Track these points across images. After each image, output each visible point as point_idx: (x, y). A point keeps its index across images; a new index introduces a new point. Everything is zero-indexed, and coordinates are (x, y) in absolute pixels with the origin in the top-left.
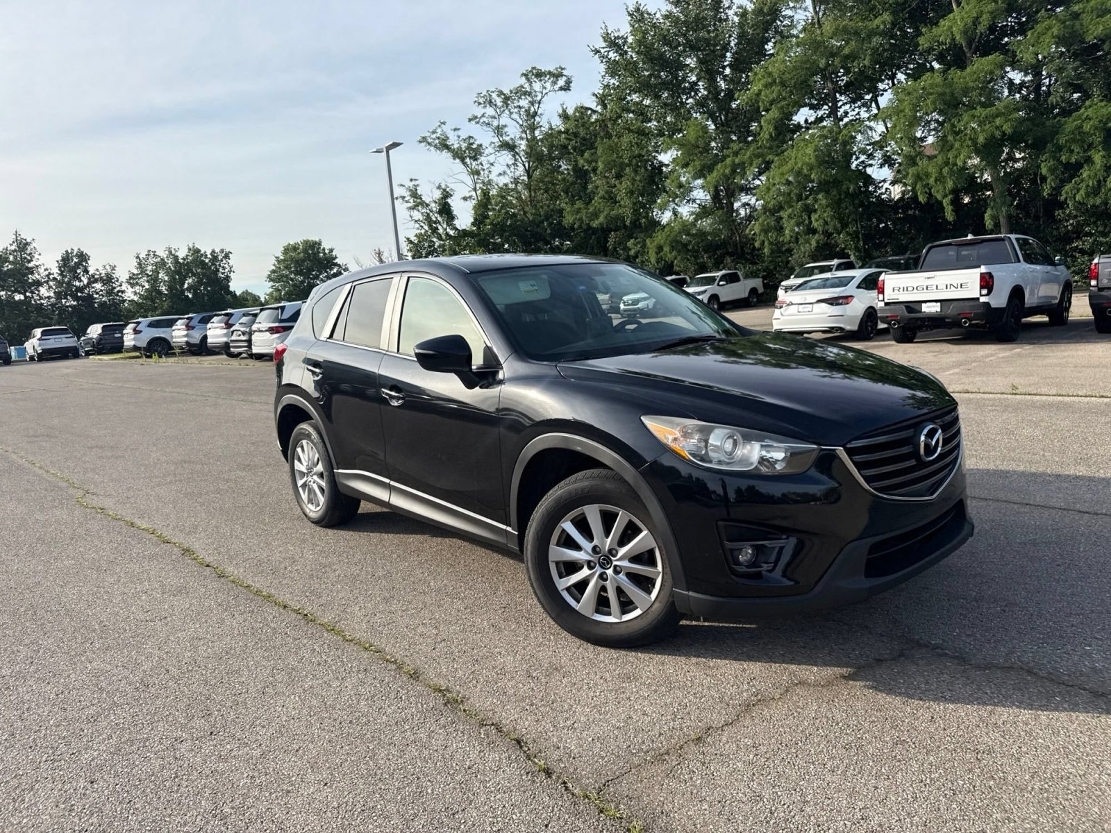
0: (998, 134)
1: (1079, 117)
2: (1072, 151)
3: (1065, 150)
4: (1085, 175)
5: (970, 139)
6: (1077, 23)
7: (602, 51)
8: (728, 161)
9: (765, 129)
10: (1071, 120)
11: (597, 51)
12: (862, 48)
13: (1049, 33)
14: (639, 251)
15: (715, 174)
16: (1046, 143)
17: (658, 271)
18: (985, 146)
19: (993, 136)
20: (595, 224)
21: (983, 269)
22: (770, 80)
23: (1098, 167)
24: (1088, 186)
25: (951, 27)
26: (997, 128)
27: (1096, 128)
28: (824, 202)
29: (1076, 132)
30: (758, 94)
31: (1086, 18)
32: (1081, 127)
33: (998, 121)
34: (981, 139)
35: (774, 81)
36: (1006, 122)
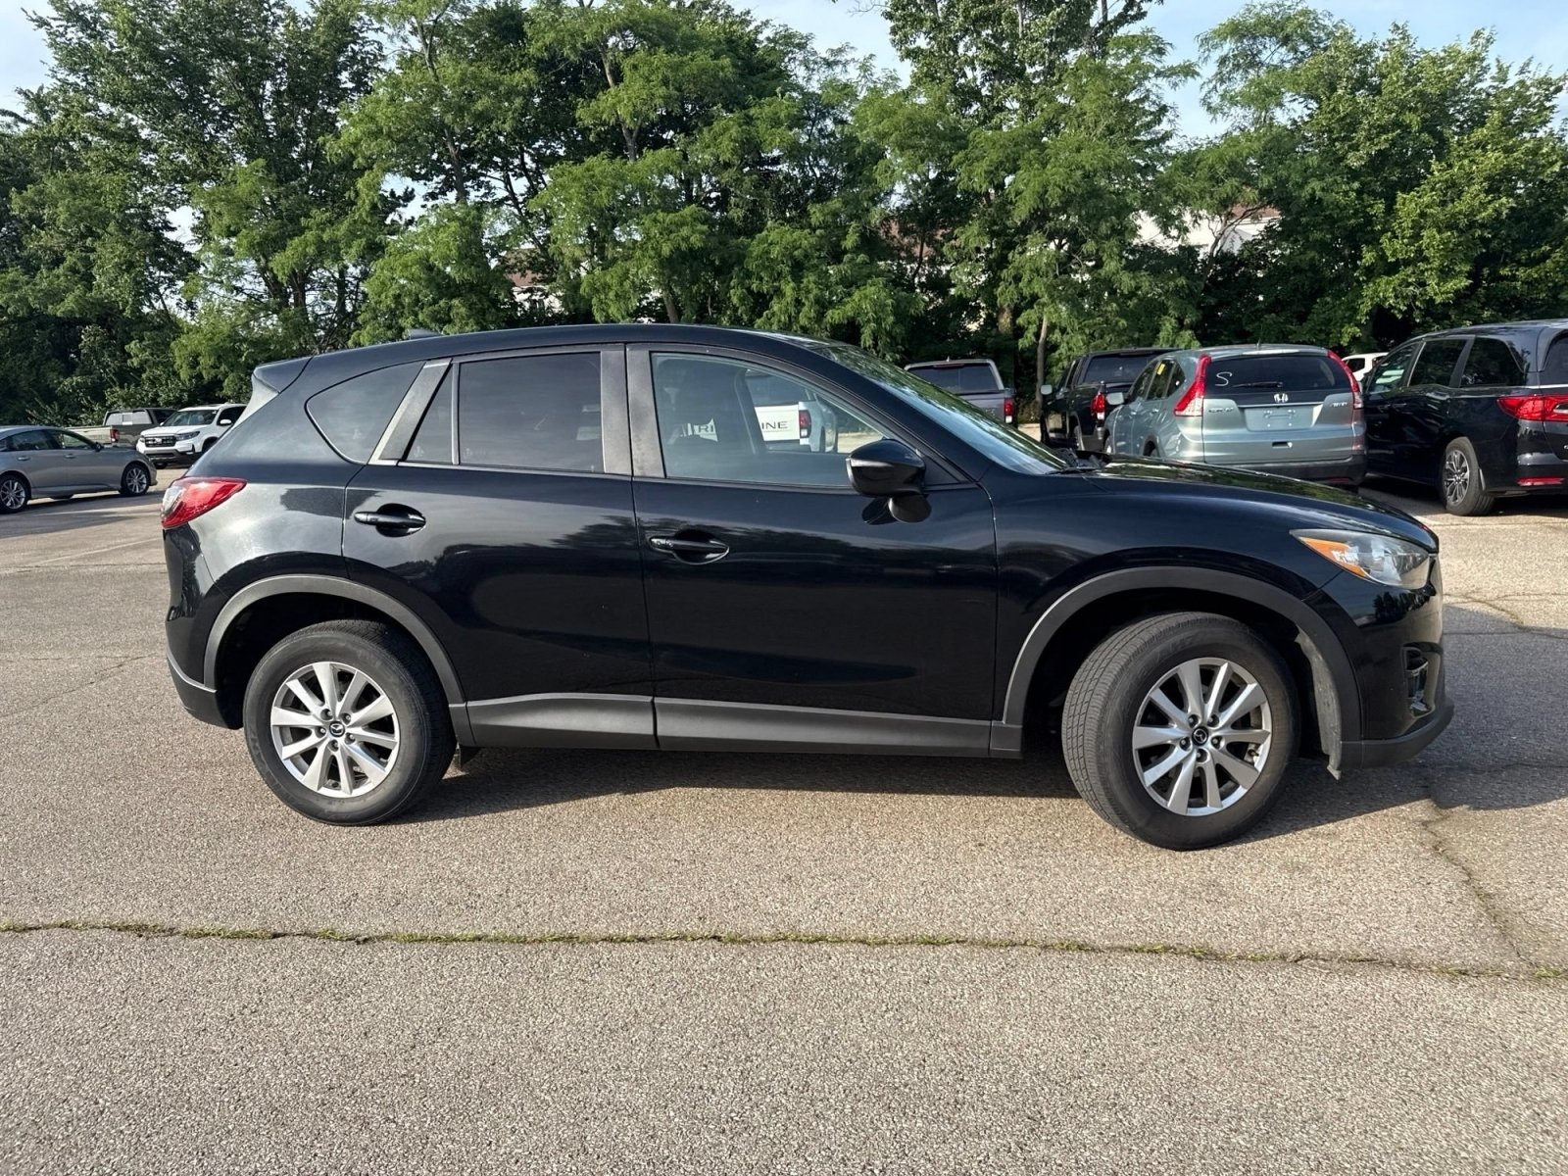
0: (684, 246)
1: (764, 240)
2: (761, 279)
3: (754, 277)
4: (776, 308)
5: (653, 248)
6: (753, 129)
7: (54, 24)
8: (309, 235)
9: (363, 195)
10: (754, 242)
11: (42, 23)
12: (500, 108)
13: (727, 135)
14: (146, 361)
15: (289, 252)
16: (732, 266)
17: (185, 395)
18: (670, 260)
19: (678, 249)
20: (60, 310)
21: (801, 406)
22: (373, 127)
23: (789, 299)
24: (780, 321)
25: (614, 105)
26: (683, 239)
27: (783, 255)
28: (463, 310)
29: (764, 257)
30: (355, 145)
31: (762, 127)
32: (768, 252)
33: (685, 231)
34: (666, 250)
35: (380, 131)
36: (693, 232)
